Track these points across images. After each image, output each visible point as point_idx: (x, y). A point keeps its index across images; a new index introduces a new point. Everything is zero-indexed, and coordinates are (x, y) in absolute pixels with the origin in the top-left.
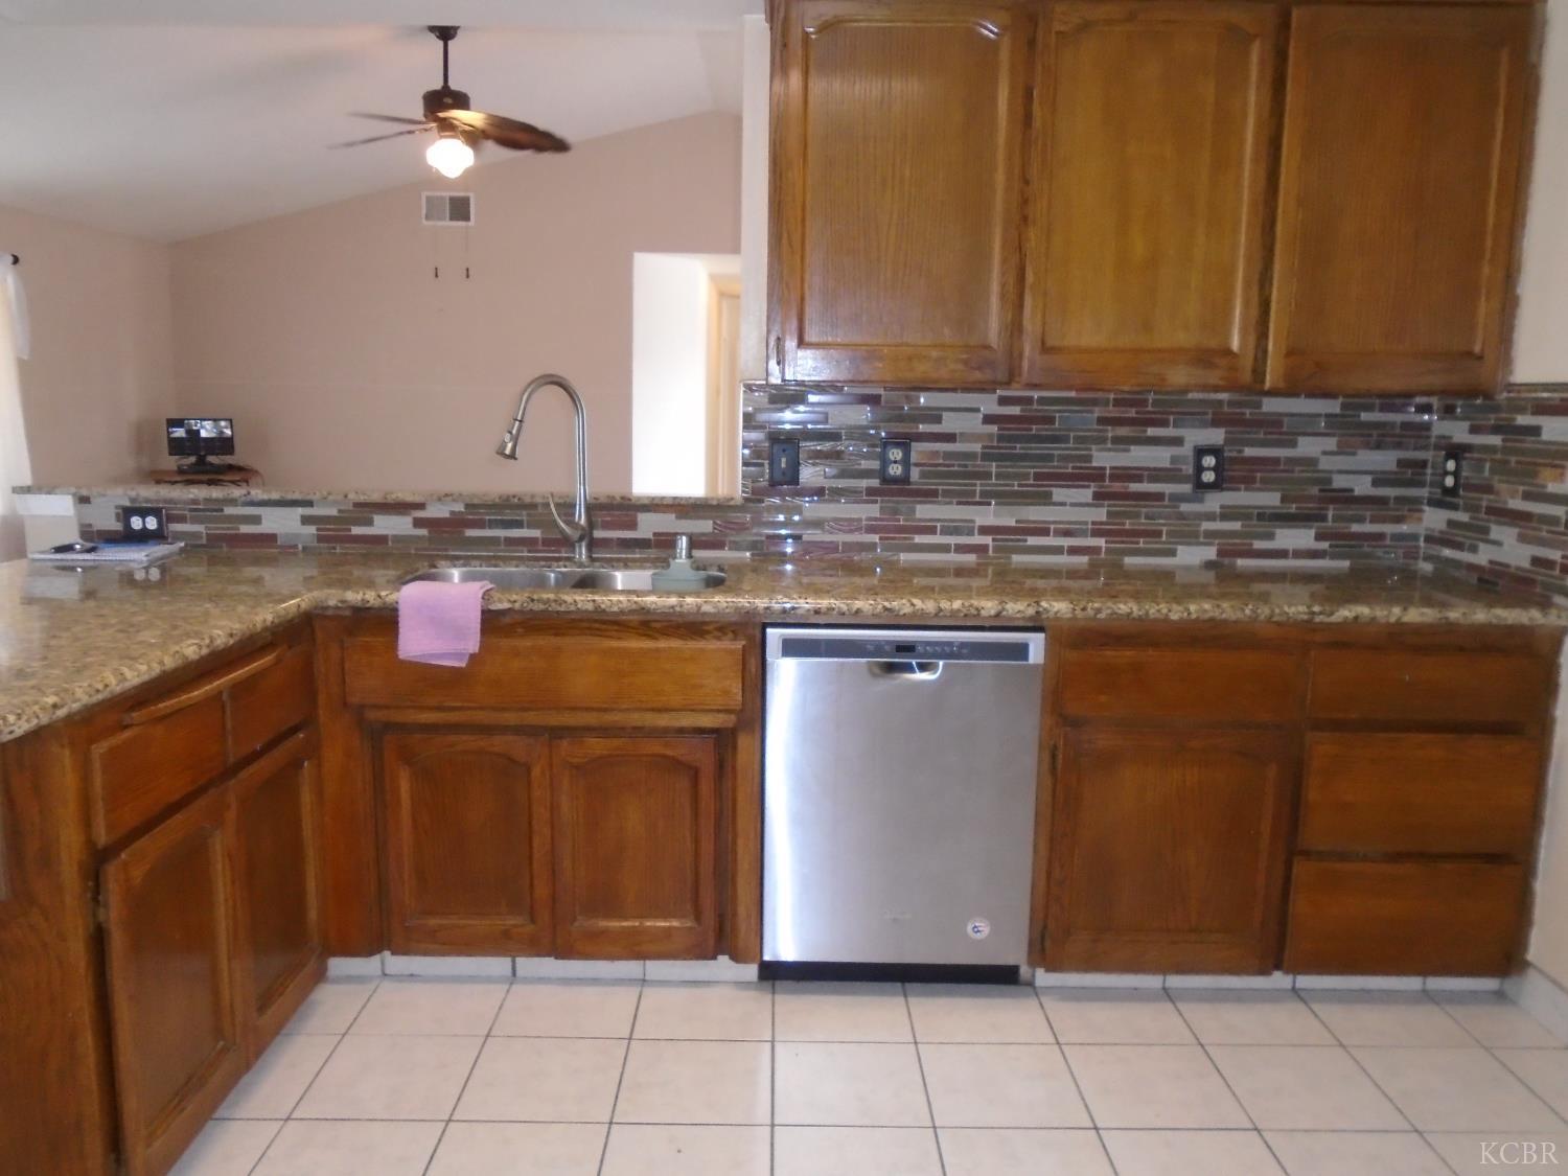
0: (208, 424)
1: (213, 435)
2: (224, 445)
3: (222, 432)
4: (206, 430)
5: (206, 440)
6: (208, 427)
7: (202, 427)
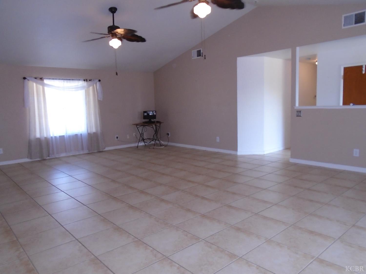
0: (151, 112)
1: (152, 115)
2: (154, 117)
3: (154, 114)
4: (151, 114)
5: (151, 116)
6: (151, 113)
7: (150, 113)
